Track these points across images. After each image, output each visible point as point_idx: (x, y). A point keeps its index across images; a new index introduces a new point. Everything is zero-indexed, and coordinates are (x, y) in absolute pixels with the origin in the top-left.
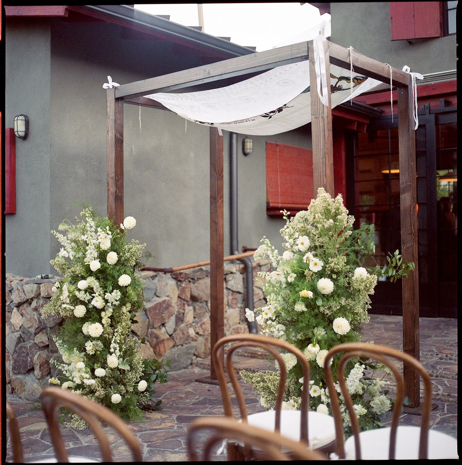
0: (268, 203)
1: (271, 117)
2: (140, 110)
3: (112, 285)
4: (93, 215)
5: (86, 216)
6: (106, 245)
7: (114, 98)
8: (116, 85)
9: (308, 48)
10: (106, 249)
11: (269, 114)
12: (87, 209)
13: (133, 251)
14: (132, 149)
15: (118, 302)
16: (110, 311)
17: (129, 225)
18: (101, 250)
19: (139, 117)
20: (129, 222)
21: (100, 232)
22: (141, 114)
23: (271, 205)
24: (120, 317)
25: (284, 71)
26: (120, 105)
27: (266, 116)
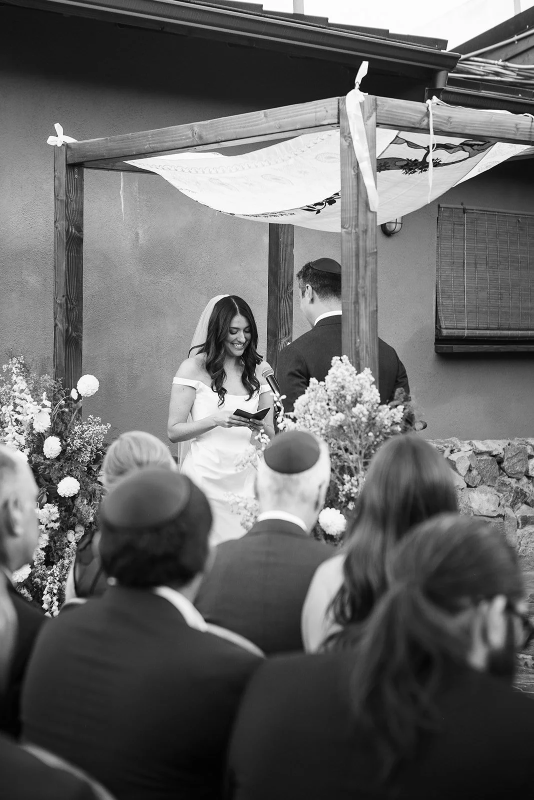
0: (438, 329)
1: (319, 212)
2: (122, 180)
3: (47, 494)
4: (26, 370)
5: (12, 371)
6: (41, 424)
7: (65, 164)
8: (70, 140)
9: (339, 110)
10: (43, 431)
11: (314, 207)
12: (15, 360)
13: (88, 436)
14: (137, 234)
15: (58, 524)
16: (44, 538)
17: (86, 390)
18: (34, 432)
19: (121, 192)
20: (87, 385)
21: (31, 403)
22: (124, 187)
23: (445, 332)
24: (64, 549)
25: (319, 140)
26: (76, 176)
27: (309, 209)
